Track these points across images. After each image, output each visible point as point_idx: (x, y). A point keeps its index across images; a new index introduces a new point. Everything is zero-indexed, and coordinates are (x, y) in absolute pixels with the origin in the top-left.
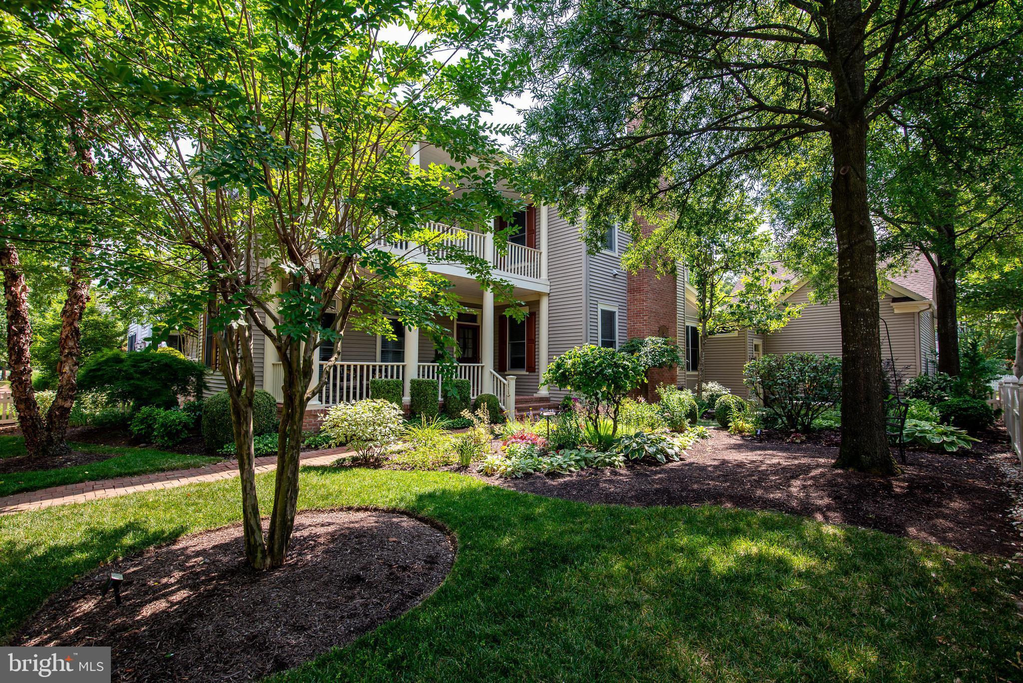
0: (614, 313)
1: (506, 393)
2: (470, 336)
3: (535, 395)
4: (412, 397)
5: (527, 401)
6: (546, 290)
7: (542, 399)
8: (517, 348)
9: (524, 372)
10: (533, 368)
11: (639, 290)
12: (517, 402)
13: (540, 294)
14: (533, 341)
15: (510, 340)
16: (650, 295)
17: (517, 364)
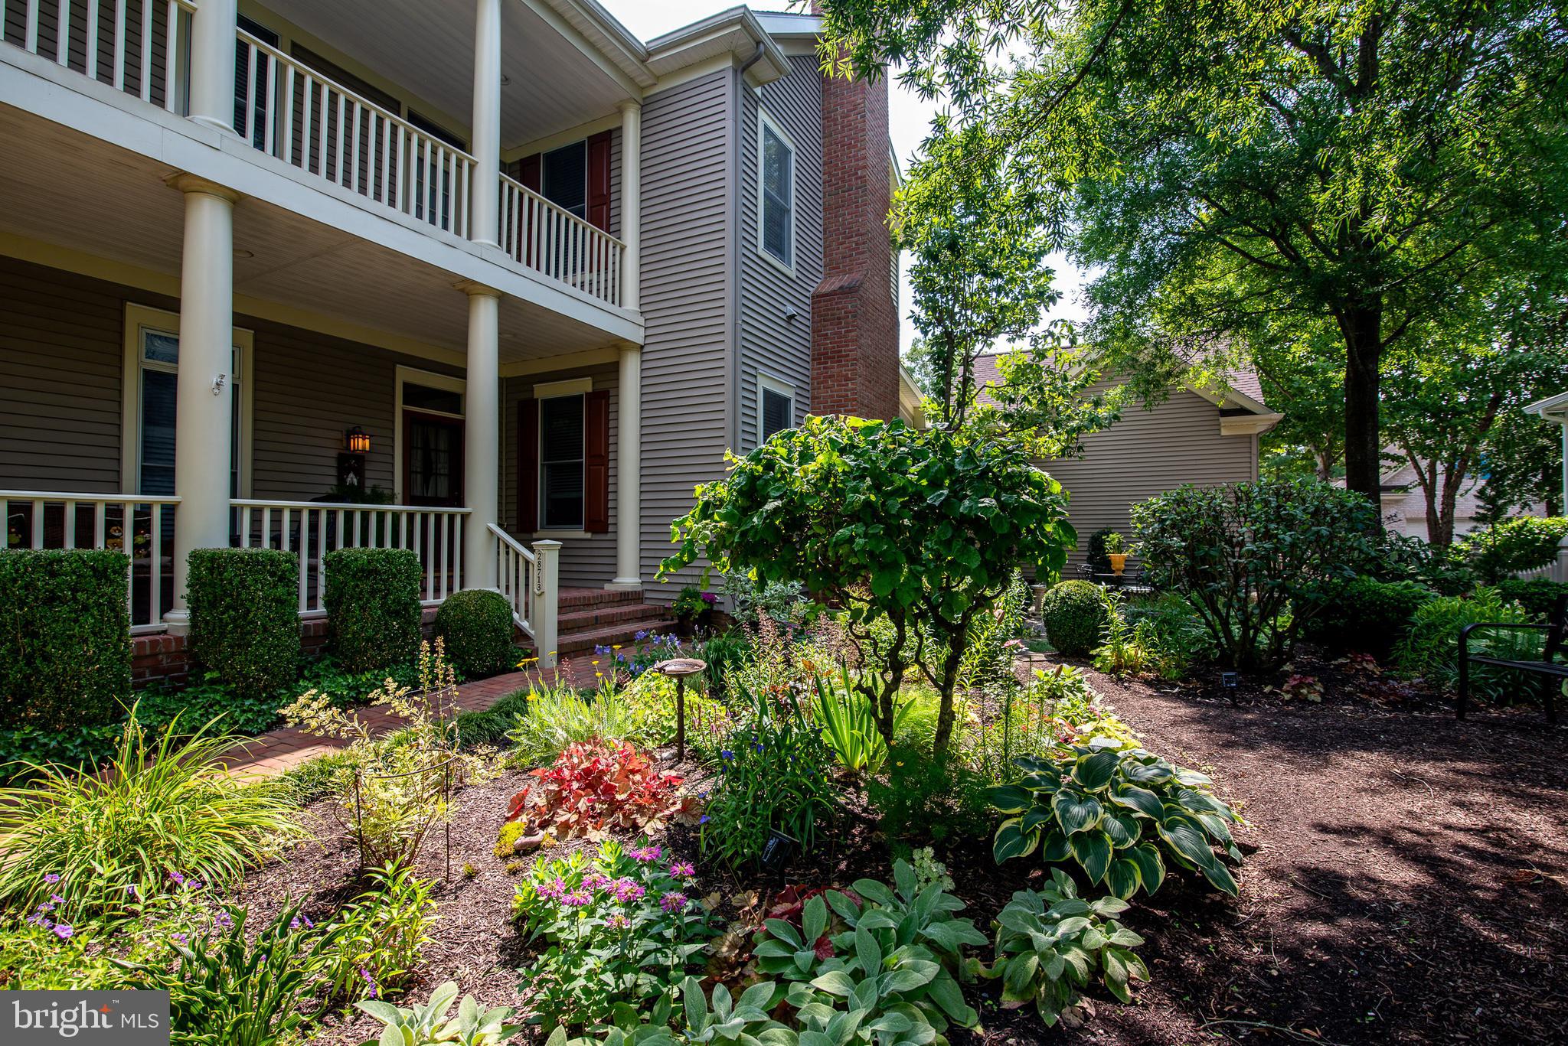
0: (789, 400)
1: (534, 588)
2: (442, 446)
3: (608, 587)
4: (193, 611)
5: (588, 604)
6: (636, 335)
7: (625, 597)
8: (563, 476)
9: (580, 534)
10: (601, 522)
11: (837, 356)
12: (563, 606)
13: (619, 346)
14: (603, 458)
15: (545, 458)
16: (860, 369)
17: (563, 514)
